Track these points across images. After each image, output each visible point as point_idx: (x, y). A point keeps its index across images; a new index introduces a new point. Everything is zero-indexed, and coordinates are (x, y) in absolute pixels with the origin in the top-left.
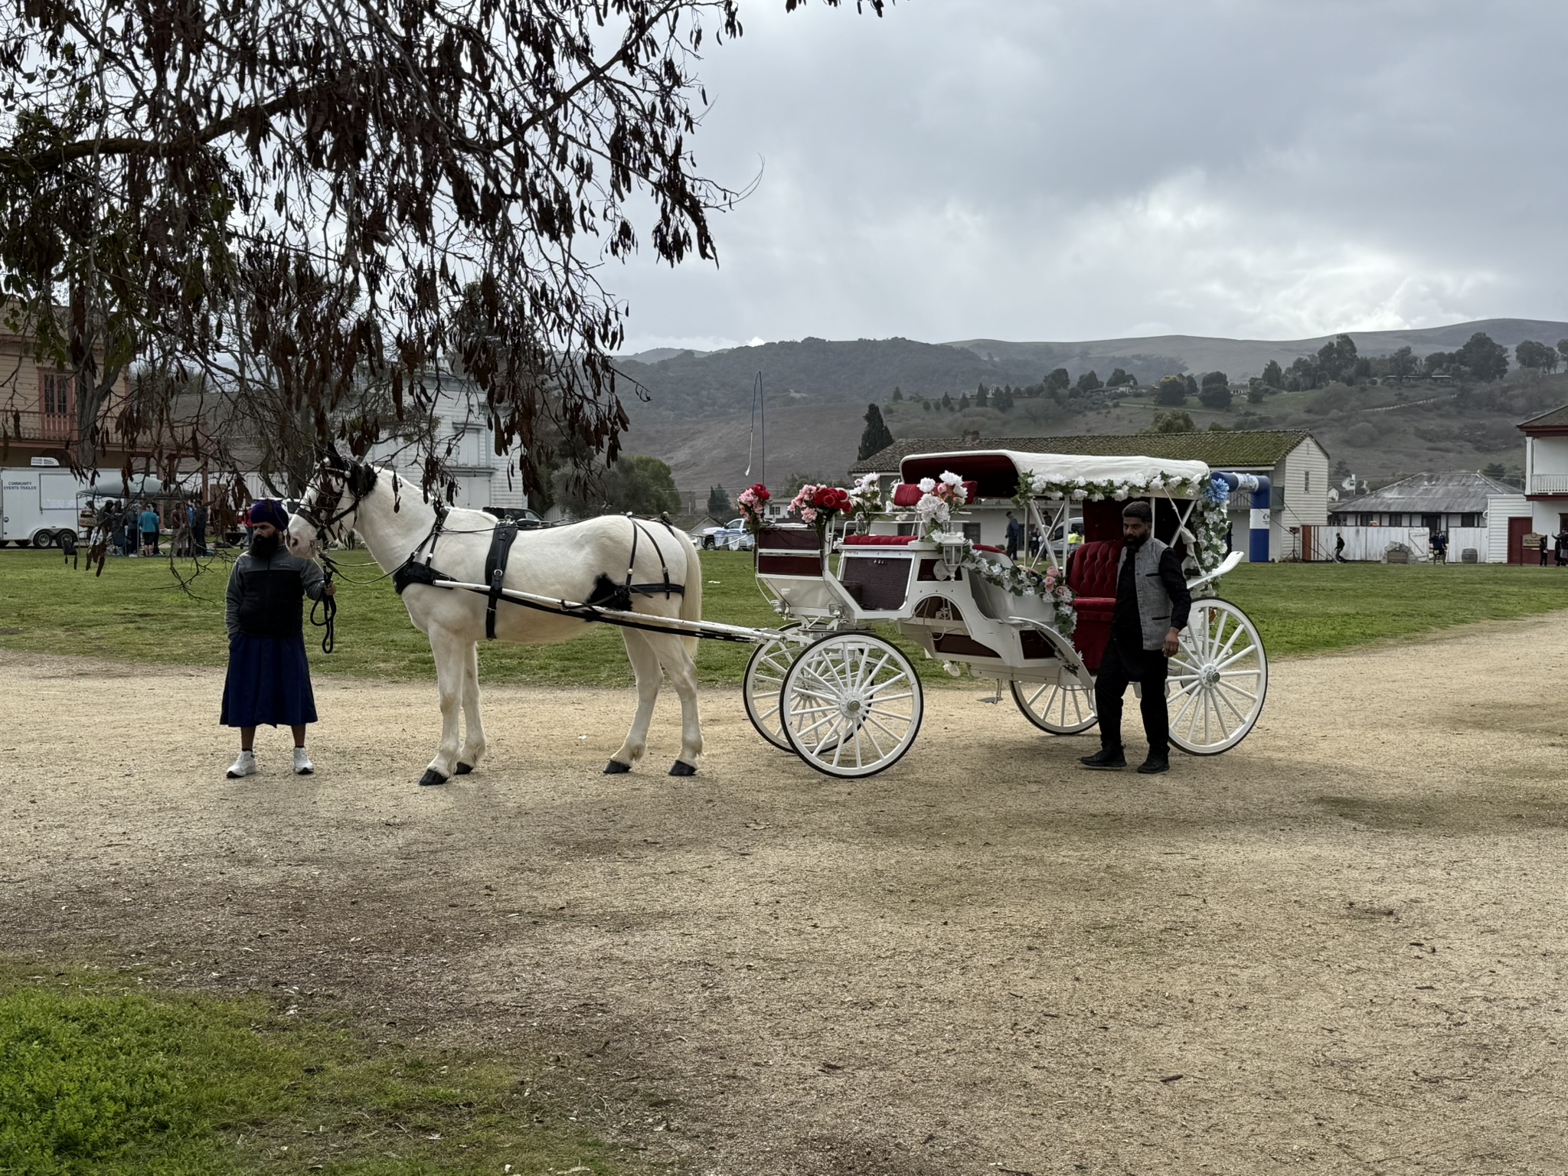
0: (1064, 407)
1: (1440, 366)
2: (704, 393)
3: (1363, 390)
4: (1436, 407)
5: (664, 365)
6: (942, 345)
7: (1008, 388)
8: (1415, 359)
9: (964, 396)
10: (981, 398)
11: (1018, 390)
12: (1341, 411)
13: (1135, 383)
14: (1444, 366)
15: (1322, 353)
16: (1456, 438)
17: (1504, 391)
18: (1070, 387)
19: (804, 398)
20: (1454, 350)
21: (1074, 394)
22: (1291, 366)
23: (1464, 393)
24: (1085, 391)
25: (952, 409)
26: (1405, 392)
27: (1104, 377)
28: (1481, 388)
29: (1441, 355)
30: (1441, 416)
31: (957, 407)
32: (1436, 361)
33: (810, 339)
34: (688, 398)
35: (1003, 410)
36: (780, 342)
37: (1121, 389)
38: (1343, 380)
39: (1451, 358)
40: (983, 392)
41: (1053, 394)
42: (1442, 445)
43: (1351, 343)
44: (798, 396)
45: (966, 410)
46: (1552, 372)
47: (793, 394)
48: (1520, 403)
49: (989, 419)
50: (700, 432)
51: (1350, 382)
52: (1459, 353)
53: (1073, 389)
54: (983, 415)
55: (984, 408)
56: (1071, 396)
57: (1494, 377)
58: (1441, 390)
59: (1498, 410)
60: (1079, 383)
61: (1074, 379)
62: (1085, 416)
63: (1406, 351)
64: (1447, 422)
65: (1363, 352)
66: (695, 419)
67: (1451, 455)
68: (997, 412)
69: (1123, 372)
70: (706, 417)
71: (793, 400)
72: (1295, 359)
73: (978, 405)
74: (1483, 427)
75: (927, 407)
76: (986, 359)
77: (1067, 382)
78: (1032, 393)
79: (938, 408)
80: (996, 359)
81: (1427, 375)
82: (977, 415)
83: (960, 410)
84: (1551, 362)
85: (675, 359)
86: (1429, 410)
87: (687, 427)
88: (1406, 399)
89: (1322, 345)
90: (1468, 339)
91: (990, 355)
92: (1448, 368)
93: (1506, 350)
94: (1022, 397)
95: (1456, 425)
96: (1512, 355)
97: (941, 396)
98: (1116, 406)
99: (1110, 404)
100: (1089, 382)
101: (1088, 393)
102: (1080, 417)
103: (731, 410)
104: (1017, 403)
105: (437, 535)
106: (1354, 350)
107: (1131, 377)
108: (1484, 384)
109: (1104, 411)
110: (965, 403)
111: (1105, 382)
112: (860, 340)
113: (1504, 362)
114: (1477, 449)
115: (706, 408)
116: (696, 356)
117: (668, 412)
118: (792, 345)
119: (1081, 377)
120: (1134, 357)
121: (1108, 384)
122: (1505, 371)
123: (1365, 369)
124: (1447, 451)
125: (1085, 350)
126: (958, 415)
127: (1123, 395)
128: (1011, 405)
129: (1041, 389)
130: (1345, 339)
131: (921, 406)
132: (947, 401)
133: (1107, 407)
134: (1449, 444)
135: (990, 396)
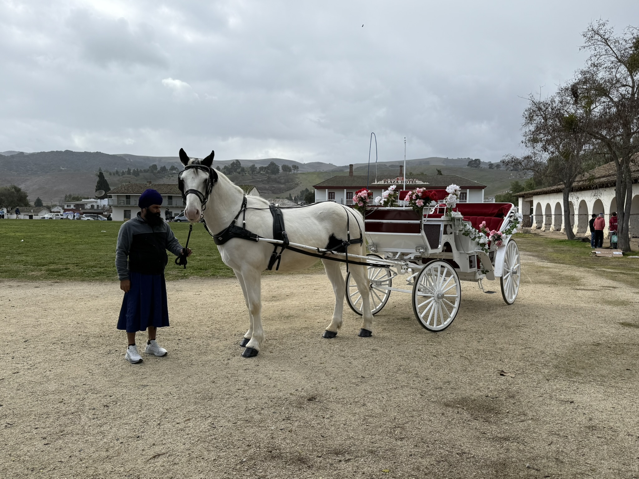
0: (156, 176)
1: (263, 170)
2: (28, 166)
3: (243, 175)
4: (262, 181)
5: (12, 157)
6: (113, 155)
7: (137, 169)
8: (256, 168)
9: (123, 171)
10: (129, 172)
11: (141, 170)
12: (237, 181)
13: (178, 170)
14: (264, 170)
15: (231, 164)
16: (267, 190)
17: (279, 177)
18: (157, 170)
19: (66, 170)
20: (266, 166)
21: (159, 172)
22: (223, 167)
23: (269, 178)
24: (162, 172)
25: (119, 175)
26: (254, 177)
27: (168, 168)
28: (273, 176)
29: (263, 167)
30: (263, 184)
31: (121, 175)
32: (261, 168)
33: (67, 150)
34: (22, 168)
35: (136, 176)
36: (56, 151)
37: (174, 172)
38: (238, 172)
39: (265, 168)
40: (129, 170)
41: (152, 172)
42: (264, 191)
43: (239, 162)
44: (63, 169)
45: (124, 176)
46: (290, 173)
47: (62, 168)
48: (283, 181)
49: (132, 179)
50: (28, 179)
51: (239, 173)
52: (267, 167)
53: (158, 171)
54: (129, 178)
55: (130, 175)
56: (158, 173)
57: (276, 174)
58: (263, 177)
59: (278, 183)
60: (160, 169)
61: (159, 169)
62: (162, 179)
63: (254, 165)
64: (265, 185)
65: (242, 165)
66: (25, 175)
67: (266, 194)
68: (134, 176)
69: (174, 166)
70: (29, 174)
71: (61, 170)
72: (224, 166)
73: (128, 174)
74: (274, 187)
75: (110, 174)
76: (128, 160)
77: (157, 169)
78: (145, 171)
79: (114, 174)
80: (132, 160)
81: (259, 172)
82: (128, 177)
83: (122, 176)
84: (290, 170)
85: (16, 155)
86: (260, 182)
87: (23, 178)
88: (254, 179)
89: (231, 163)
90: (269, 163)
91: (129, 159)
92: (265, 171)
93: (279, 167)
94: (142, 172)
95: (267, 186)
96: (281, 169)
97: (115, 171)
98: (172, 176)
99: (171, 176)
100: (164, 169)
101: (163, 172)
102: (161, 179)
103: (39, 173)
104: (141, 174)
105: (244, 210)
106: (240, 164)
107: (177, 168)
108: (274, 175)
109: (169, 178)
110: (123, 173)
111: (169, 169)
112: (85, 152)
113: (278, 170)
114: (273, 193)
115: (29, 172)
116: (24, 154)
117: (14, 173)
118: (61, 152)
119: (161, 167)
120: (175, 162)
121: (170, 170)
122: (279, 172)
123: (243, 170)
124: (265, 193)
125: (160, 159)
126: (121, 177)
127: (174, 173)
128: (139, 175)
129: (148, 170)
130: (237, 161)
131: (108, 173)
132: (117, 172)
133: (169, 177)
134: (266, 191)
135: (131, 172)
